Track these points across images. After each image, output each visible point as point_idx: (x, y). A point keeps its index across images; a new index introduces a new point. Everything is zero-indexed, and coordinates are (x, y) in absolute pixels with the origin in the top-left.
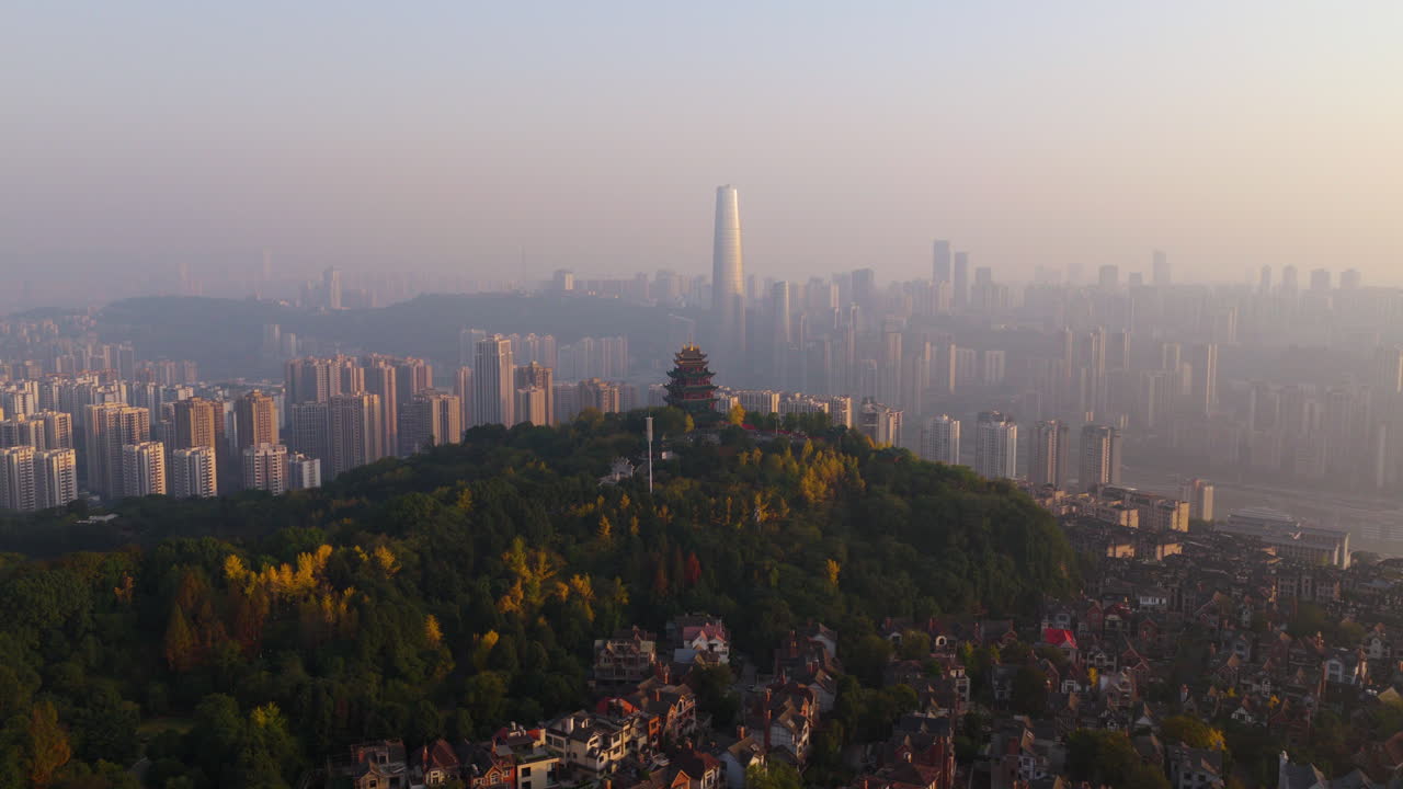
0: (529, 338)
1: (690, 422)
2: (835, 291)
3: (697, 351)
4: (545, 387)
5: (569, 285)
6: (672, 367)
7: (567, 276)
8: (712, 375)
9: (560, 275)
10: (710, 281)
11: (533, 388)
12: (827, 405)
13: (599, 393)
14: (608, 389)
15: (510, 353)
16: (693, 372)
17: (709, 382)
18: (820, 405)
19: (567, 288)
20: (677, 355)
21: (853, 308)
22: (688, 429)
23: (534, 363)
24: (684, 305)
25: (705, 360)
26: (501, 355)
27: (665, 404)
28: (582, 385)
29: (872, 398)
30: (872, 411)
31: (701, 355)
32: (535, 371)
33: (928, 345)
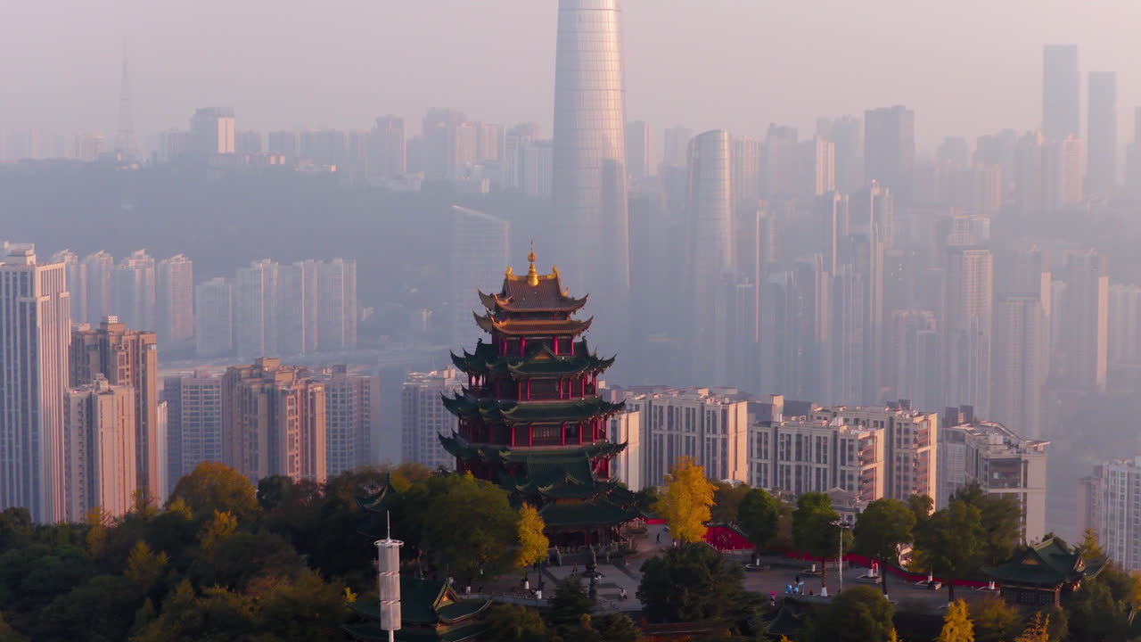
0: (132, 263)
1: (532, 525)
2: (825, 155)
3: (552, 285)
4: (140, 383)
5: (226, 143)
6: (471, 337)
7: (221, 121)
8: (600, 365)
9: (206, 119)
10: (546, 132)
11: (105, 385)
12: (880, 434)
13: (274, 399)
14: (299, 387)
15: (65, 294)
16: (540, 357)
17: (592, 388)
18: (863, 434)
19: (222, 150)
20: (486, 299)
21: (875, 192)
22: (529, 557)
23: (113, 319)
24: (485, 187)
25: (579, 316)
26: (41, 299)
27: (450, 462)
28: (232, 378)
29: (968, 411)
30: (1008, 454)
31: (565, 300)
32: (112, 340)
33: (1046, 277)
